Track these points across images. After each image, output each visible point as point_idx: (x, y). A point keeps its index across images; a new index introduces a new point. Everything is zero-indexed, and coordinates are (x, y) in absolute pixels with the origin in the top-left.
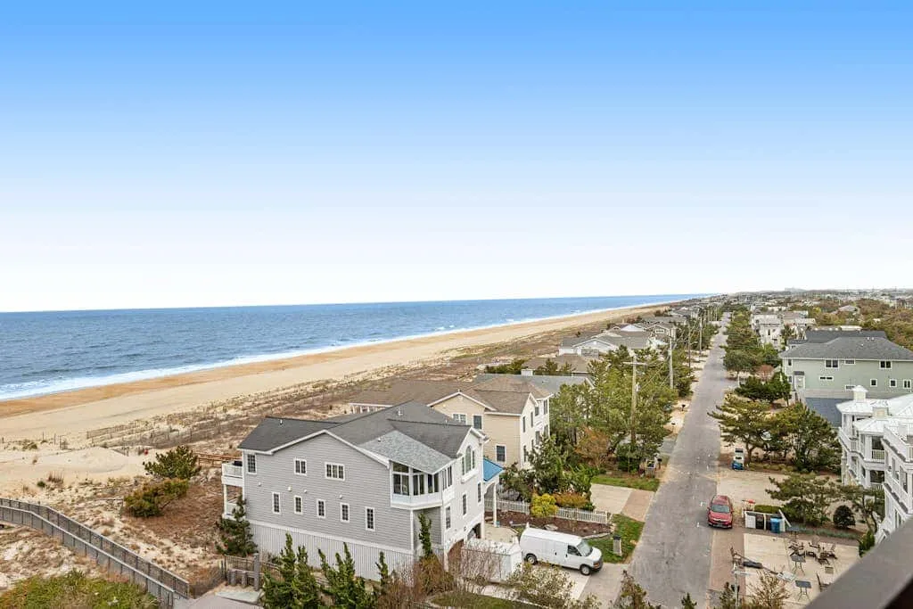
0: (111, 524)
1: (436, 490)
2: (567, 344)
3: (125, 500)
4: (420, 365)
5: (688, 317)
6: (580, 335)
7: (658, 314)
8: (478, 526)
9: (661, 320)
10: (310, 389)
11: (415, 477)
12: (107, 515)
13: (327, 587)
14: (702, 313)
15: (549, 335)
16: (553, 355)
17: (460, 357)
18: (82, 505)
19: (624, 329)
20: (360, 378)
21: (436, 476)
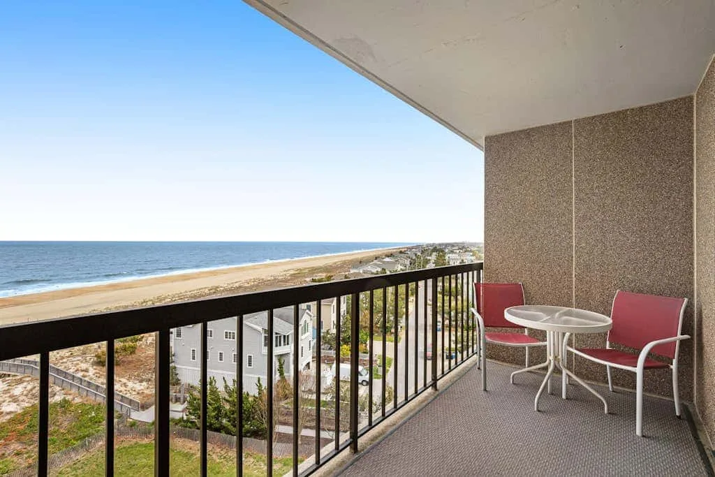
0: (86, 371)
1: (288, 344)
2: (354, 267)
3: (96, 356)
4: (272, 278)
5: (416, 255)
6: (361, 262)
7: (401, 252)
8: (308, 364)
9: (402, 255)
10: (207, 291)
11: (277, 337)
12: (84, 366)
13: (227, 397)
14: (422, 252)
15: (344, 263)
16: (347, 273)
17: (294, 274)
18: (65, 360)
19: (385, 260)
20: (237, 285)
21: (288, 336)
